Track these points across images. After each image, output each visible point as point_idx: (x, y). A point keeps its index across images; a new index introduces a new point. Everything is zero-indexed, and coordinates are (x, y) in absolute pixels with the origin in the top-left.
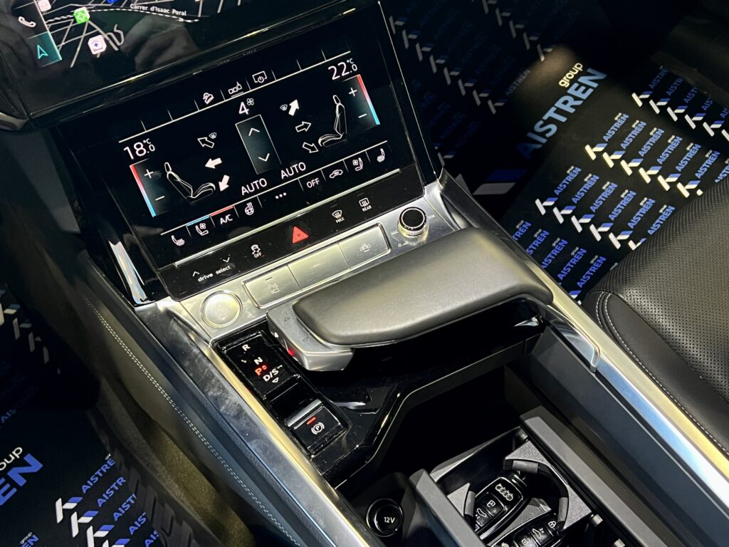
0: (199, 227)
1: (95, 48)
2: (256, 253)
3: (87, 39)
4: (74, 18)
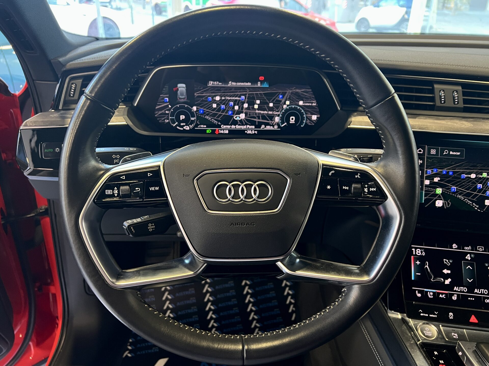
0: (430, 293)
1: (438, 204)
2: (451, 317)
3: (436, 200)
4: (435, 191)
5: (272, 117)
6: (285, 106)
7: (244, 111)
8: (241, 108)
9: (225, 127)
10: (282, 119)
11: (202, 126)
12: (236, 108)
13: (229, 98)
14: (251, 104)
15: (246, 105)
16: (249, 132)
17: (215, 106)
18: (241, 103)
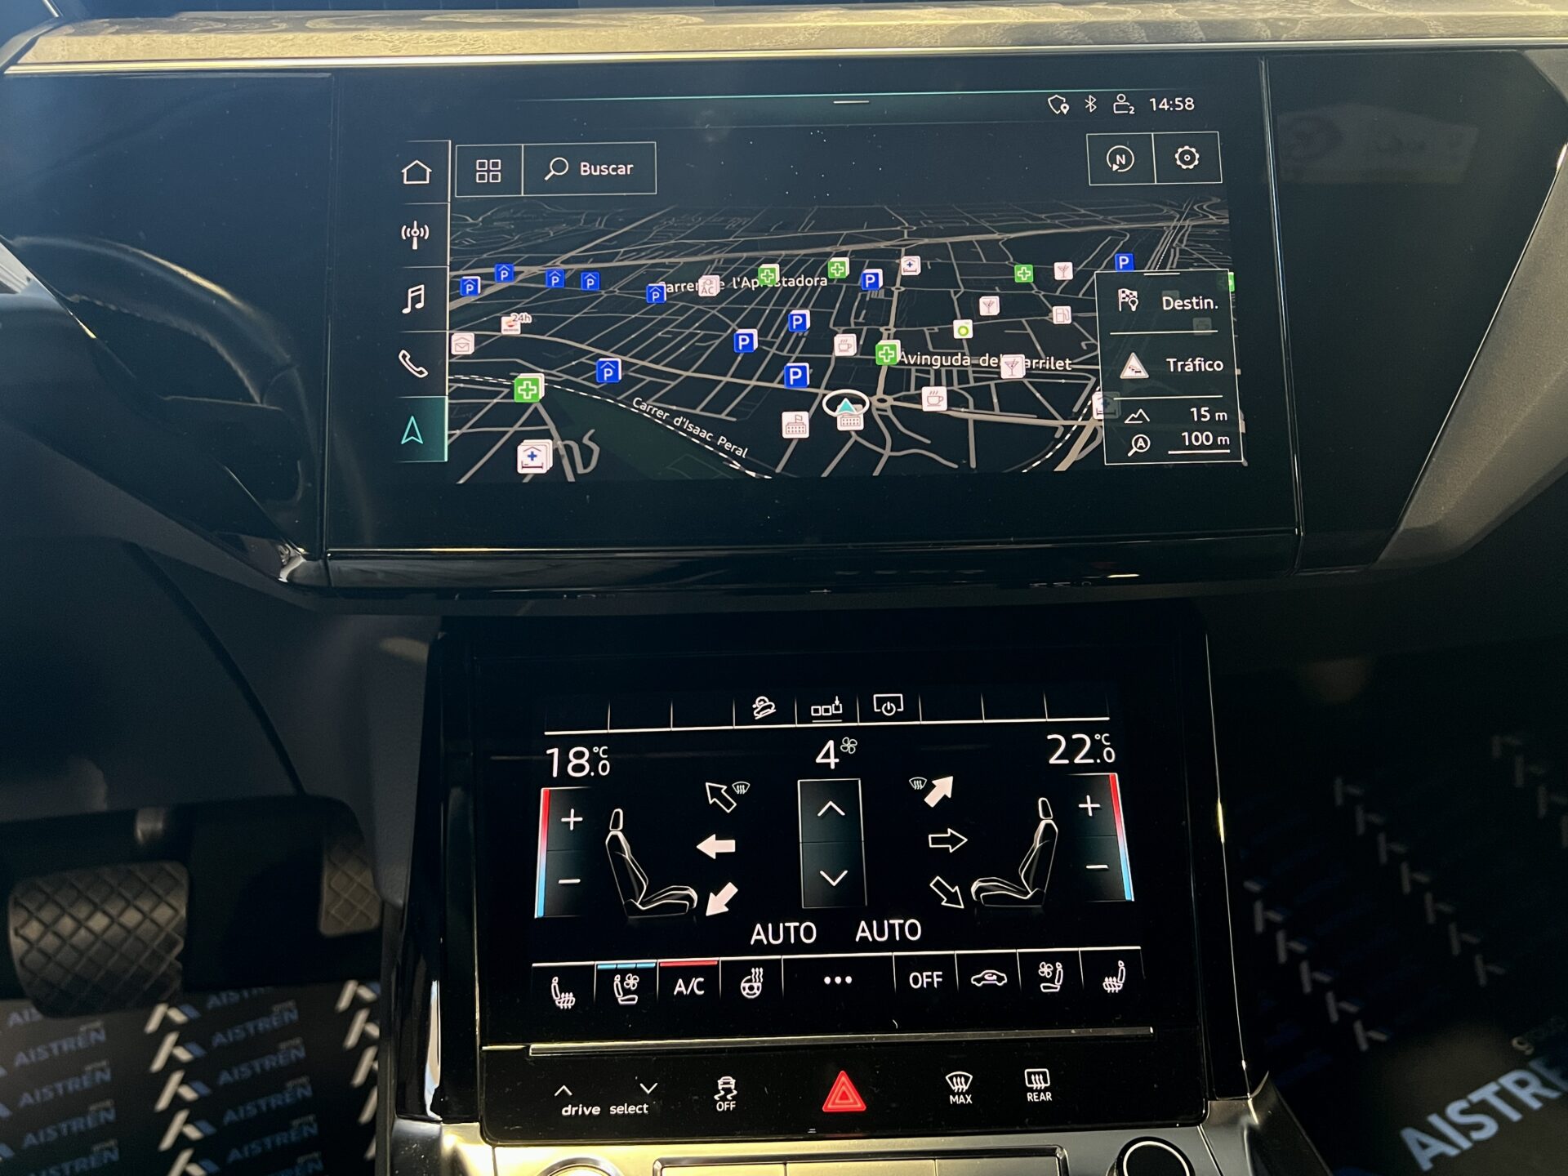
0: (622, 981)
1: (528, 461)
2: (723, 1099)
3: (519, 438)
4: (511, 387)
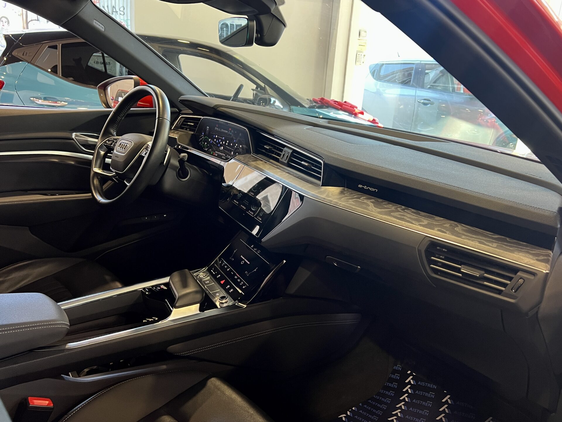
5: (231, 151)
6: (236, 146)
7: (223, 145)
8: (222, 143)
9: (216, 152)
10: (234, 153)
11: (210, 150)
12: (221, 143)
13: (220, 137)
14: (226, 142)
15: (224, 142)
16: (223, 157)
17: (215, 140)
18: (222, 141)
